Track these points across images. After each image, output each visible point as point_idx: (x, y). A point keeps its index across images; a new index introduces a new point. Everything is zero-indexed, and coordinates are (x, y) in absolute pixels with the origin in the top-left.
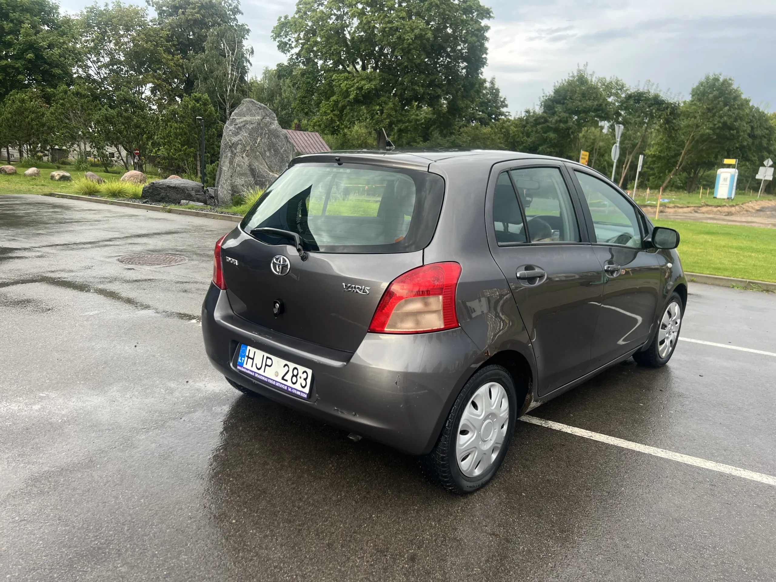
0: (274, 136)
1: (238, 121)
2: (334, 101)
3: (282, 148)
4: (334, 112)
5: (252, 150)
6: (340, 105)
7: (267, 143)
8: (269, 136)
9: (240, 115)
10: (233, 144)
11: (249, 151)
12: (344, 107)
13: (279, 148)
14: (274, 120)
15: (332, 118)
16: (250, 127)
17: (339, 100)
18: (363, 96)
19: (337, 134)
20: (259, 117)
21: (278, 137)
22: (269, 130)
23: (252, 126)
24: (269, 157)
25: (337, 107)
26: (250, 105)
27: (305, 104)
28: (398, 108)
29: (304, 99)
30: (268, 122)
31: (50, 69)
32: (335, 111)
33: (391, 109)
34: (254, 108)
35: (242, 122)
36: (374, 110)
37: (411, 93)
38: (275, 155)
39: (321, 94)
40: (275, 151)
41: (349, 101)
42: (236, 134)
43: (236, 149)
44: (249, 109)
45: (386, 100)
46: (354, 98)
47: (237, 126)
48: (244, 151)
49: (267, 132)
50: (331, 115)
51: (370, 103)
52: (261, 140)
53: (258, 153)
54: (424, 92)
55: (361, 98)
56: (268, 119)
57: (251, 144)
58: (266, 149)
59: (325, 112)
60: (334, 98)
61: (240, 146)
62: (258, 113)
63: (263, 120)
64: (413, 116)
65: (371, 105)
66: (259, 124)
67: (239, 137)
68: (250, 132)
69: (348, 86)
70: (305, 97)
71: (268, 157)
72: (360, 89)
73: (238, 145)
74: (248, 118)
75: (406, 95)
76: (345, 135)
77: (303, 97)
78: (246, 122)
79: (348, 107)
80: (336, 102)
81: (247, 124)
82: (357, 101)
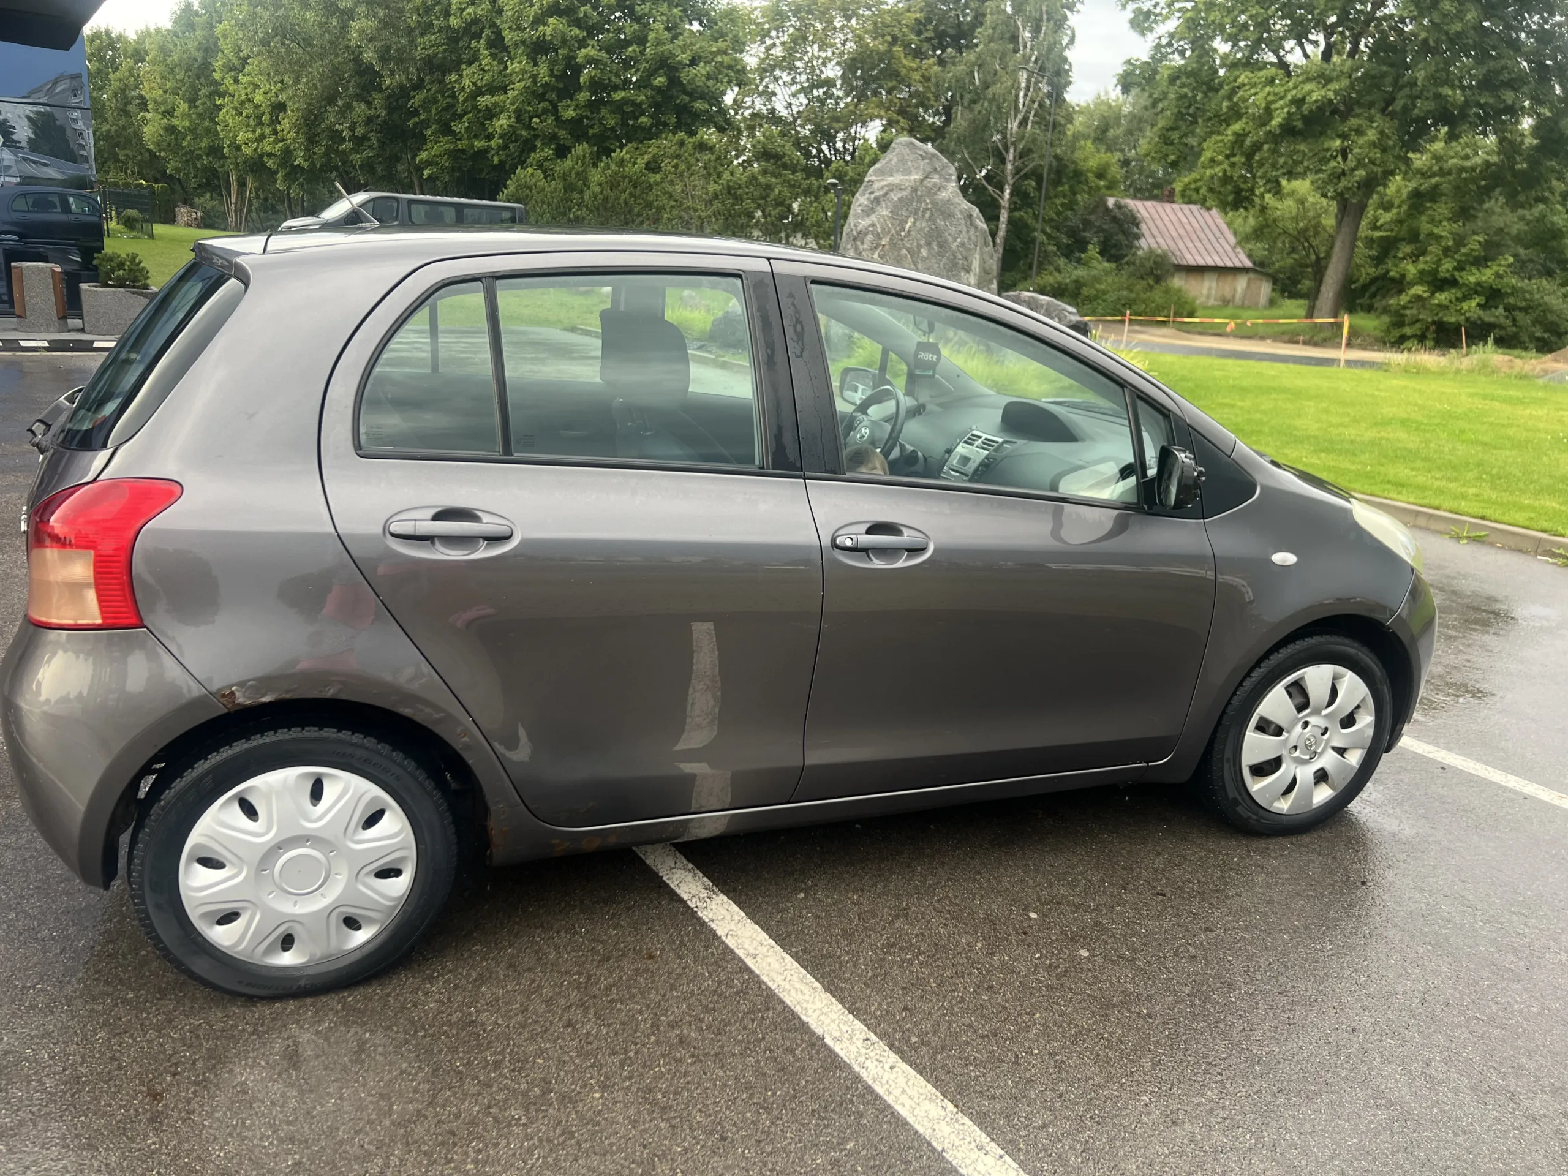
0: (942, 213)
1: (876, 186)
2: (1236, 134)
3: (955, 240)
4: (1232, 160)
5: (893, 245)
6: (1248, 142)
7: (927, 229)
8: (932, 214)
9: (882, 173)
10: (859, 233)
11: (887, 247)
12: (1257, 147)
13: (950, 239)
14: (948, 180)
15: (1225, 171)
16: (895, 196)
17: (1247, 130)
18: (1306, 119)
19: (1246, 209)
20: (916, 176)
21: (949, 216)
22: (935, 203)
23: (900, 195)
24: (927, 258)
25: (1242, 146)
26: (906, 151)
27: (1172, 144)
28: (1391, 143)
29: (1170, 133)
30: (935, 184)
31: (690, 102)
32: (1234, 155)
33: (1373, 145)
34: (912, 157)
35: (882, 188)
36: (1327, 150)
37: (1430, 105)
38: (940, 254)
39: (1210, 119)
40: (940, 246)
41: (1270, 132)
42: (869, 211)
43: (862, 243)
44: (903, 161)
45: (1360, 126)
46: (1281, 125)
47: (872, 196)
48: (876, 248)
49: (930, 206)
50: (1225, 166)
51: (1322, 133)
52: (914, 223)
53: (904, 251)
54: (1466, 101)
55: (1299, 124)
56: (936, 179)
57: (893, 231)
58: (922, 242)
59: (1212, 160)
60: (1237, 127)
61: (870, 237)
62: (918, 168)
63: (925, 182)
64: (1455, 161)
65: (1322, 139)
66: (915, 190)
67: (873, 218)
68: (895, 207)
69: (1270, 98)
70: (1172, 129)
71: (924, 259)
72: (1299, 102)
73: (866, 234)
74: (896, 179)
75: (1416, 111)
76: (1264, 209)
77: (1168, 130)
78: (891, 188)
79: (1266, 147)
80: (1240, 137)
81: (892, 190)
82: (1288, 131)
